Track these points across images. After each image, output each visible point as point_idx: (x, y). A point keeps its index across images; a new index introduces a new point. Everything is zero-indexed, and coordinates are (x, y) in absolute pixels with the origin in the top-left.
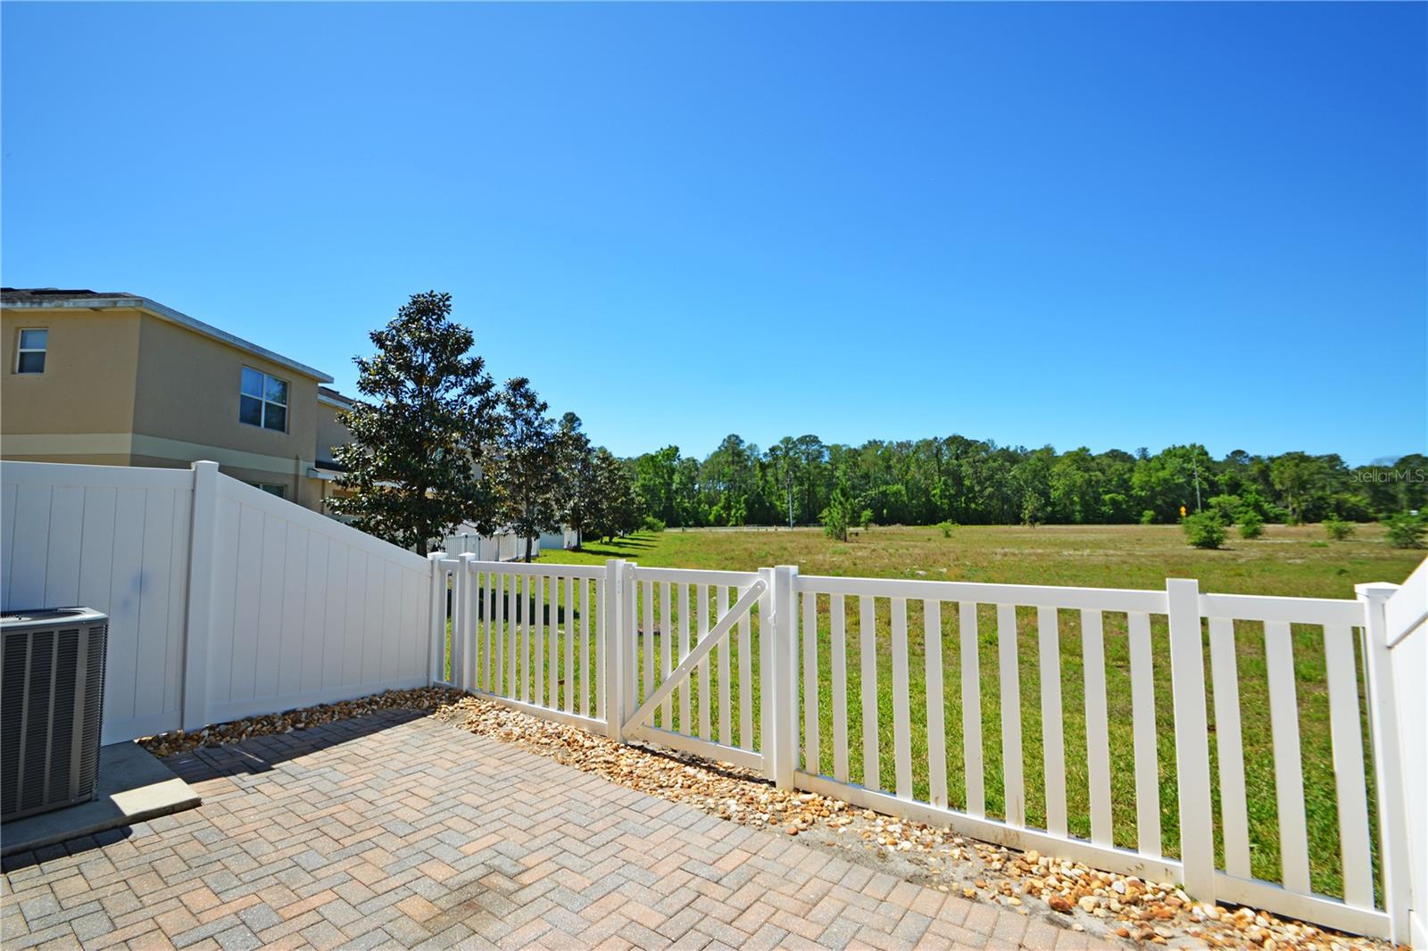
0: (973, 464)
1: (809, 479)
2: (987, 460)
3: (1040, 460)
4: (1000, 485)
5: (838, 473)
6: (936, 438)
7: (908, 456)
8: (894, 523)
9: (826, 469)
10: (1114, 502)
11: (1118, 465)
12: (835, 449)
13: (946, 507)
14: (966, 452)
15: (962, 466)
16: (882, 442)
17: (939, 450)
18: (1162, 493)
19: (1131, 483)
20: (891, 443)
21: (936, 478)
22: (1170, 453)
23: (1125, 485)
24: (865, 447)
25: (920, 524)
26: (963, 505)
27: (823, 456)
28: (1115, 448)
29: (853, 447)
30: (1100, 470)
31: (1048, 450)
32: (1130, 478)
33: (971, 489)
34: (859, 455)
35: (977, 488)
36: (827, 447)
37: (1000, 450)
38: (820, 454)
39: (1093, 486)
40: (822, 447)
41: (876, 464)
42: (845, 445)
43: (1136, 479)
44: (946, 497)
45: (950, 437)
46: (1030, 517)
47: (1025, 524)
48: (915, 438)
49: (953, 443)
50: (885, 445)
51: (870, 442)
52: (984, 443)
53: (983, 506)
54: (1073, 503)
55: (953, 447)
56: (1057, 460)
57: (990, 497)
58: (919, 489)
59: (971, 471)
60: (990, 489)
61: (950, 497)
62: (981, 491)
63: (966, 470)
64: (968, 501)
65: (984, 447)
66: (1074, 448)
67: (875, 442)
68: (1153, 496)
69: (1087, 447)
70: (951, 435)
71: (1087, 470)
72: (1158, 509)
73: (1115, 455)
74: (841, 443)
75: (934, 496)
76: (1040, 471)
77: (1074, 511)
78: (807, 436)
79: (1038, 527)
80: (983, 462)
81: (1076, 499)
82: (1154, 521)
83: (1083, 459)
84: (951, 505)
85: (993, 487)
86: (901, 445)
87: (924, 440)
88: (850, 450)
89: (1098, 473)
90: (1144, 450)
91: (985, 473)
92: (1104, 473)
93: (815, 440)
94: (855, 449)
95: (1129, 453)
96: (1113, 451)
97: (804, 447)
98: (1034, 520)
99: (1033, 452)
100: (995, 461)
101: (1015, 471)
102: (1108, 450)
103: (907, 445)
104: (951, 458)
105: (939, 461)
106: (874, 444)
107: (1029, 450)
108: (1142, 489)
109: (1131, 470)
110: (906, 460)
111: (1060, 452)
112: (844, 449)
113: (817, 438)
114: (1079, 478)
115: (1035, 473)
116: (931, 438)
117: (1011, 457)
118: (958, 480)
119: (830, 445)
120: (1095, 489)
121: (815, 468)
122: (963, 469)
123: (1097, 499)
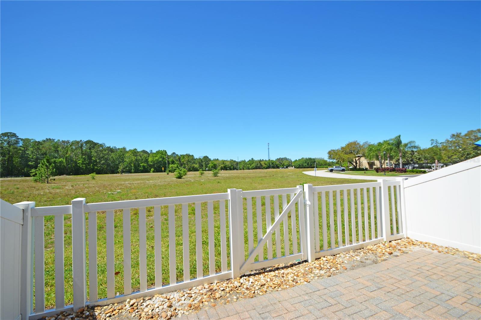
0: (96, 152)
1: (9, 154)
2: (102, 151)
3: (121, 152)
4: (106, 160)
5: (29, 152)
6: (81, 140)
7: (67, 147)
8: (63, 175)
9: (20, 150)
10: (144, 167)
11: (145, 155)
12: (26, 141)
13: (84, 168)
14: (94, 147)
15: (92, 152)
16: (54, 140)
17: (82, 145)
18: (156, 164)
19: (148, 160)
20: (59, 140)
21: (80, 156)
22: (158, 152)
23: (147, 161)
24: (44, 141)
25: (72, 175)
26: (92, 167)
27: (19, 143)
28: (144, 150)
29: (37, 140)
30: (140, 156)
31: (124, 149)
32: (148, 159)
33: (96, 161)
34: (41, 144)
35: (98, 161)
36: (22, 139)
37: (107, 147)
38: (17, 142)
39: (138, 161)
40: (18, 139)
41: (50, 149)
42: (32, 139)
43: (150, 159)
44: (84, 164)
45: (87, 141)
46: (121, 171)
47: (119, 173)
48: (71, 140)
49: (88, 143)
50: (55, 141)
51: (47, 139)
52: (101, 144)
53: (100, 168)
54: (131, 166)
55: (88, 145)
56: (127, 152)
57: (103, 164)
58: (72, 161)
59: (96, 154)
60: (103, 161)
61: (85, 164)
62: (99, 162)
63: (94, 153)
64: (94, 165)
65: (101, 145)
66: (132, 149)
67: (50, 139)
68: (154, 165)
69: (136, 148)
70: (88, 140)
71: (136, 156)
72: (155, 168)
73: (144, 152)
74: (30, 138)
75: (79, 163)
76: (121, 156)
77: (132, 169)
78: (8, 133)
79: (123, 174)
80: (100, 151)
81: (132, 165)
82: (154, 172)
83: (135, 152)
84: (86, 167)
85: (104, 160)
86: (63, 142)
87: (76, 141)
88: (36, 142)
89: (139, 157)
90: (152, 151)
91: (101, 155)
92: (141, 157)
93: (14, 135)
94: (39, 142)
95: (148, 151)
96: (143, 150)
97: (6, 138)
98: (123, 172)
99: (119, 149)
100: (105, 151)
101: (113, 155)
102: (142, 150)
103: (68, 142)
104: (87, 149)
105: (82, 149)
106: (48, 140)
107: (117, 148)
108: (151, 162)
109: (149, 157)
110: (66, 148)
111: (127, 150)
112: (32, 141)
113: (15, 134)
114: (134, 158)
115: (120, 156)
116: (78, 140)
117: (111, 150)
118: (90, 157)
119: (23, 138)
120: (138, 162)
121: (14, 149)
122: (93, 153)
123: (139, 165)
